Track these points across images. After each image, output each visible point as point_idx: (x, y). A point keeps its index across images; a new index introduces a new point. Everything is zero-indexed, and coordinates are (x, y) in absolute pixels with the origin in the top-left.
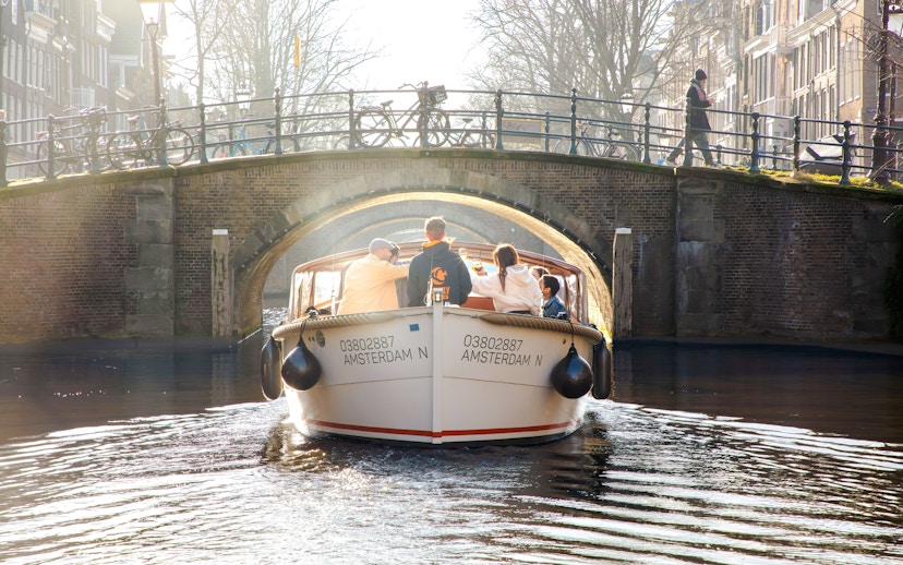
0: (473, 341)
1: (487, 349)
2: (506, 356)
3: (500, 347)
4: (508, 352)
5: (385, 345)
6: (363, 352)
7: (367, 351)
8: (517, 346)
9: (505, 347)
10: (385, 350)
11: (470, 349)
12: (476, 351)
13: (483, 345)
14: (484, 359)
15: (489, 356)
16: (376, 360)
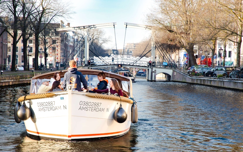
0: (83, 103)
1: (88, 106)
2: (95, 109)
3: (93, 105)
4: (96, 107)
5: (52, 104)
6: (45, 107)
7: (46, 106)
8: (99, 105)
9: (95, 105)
10: (52, 106)
11: (82, 106)
12: (84, 107)
13: (87, 105)
14: (87, 110)
15: (89, 108)
16: (49, 110)
